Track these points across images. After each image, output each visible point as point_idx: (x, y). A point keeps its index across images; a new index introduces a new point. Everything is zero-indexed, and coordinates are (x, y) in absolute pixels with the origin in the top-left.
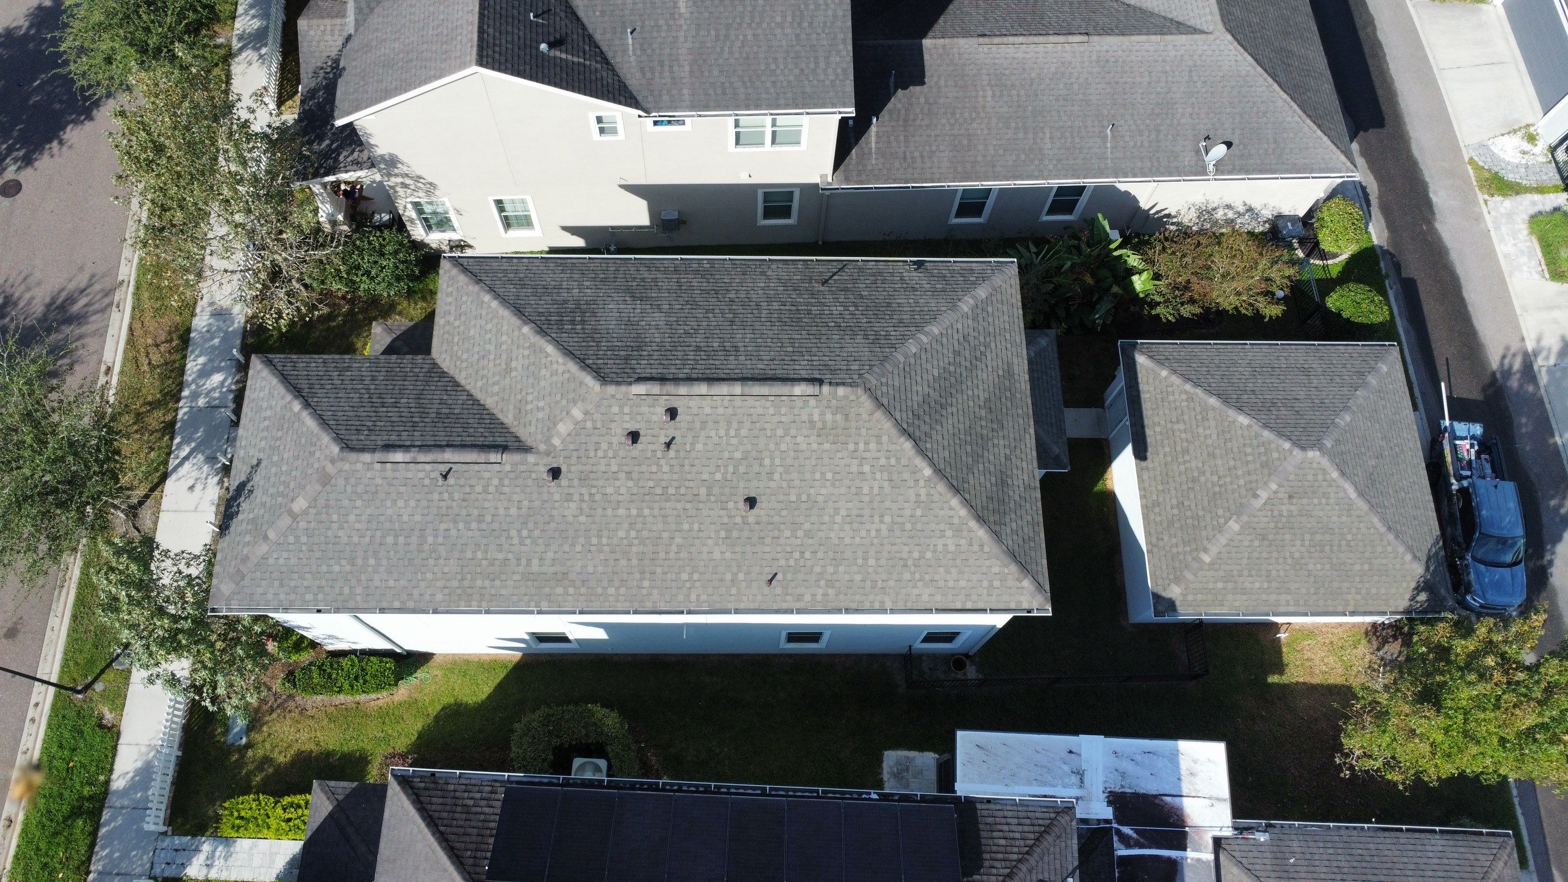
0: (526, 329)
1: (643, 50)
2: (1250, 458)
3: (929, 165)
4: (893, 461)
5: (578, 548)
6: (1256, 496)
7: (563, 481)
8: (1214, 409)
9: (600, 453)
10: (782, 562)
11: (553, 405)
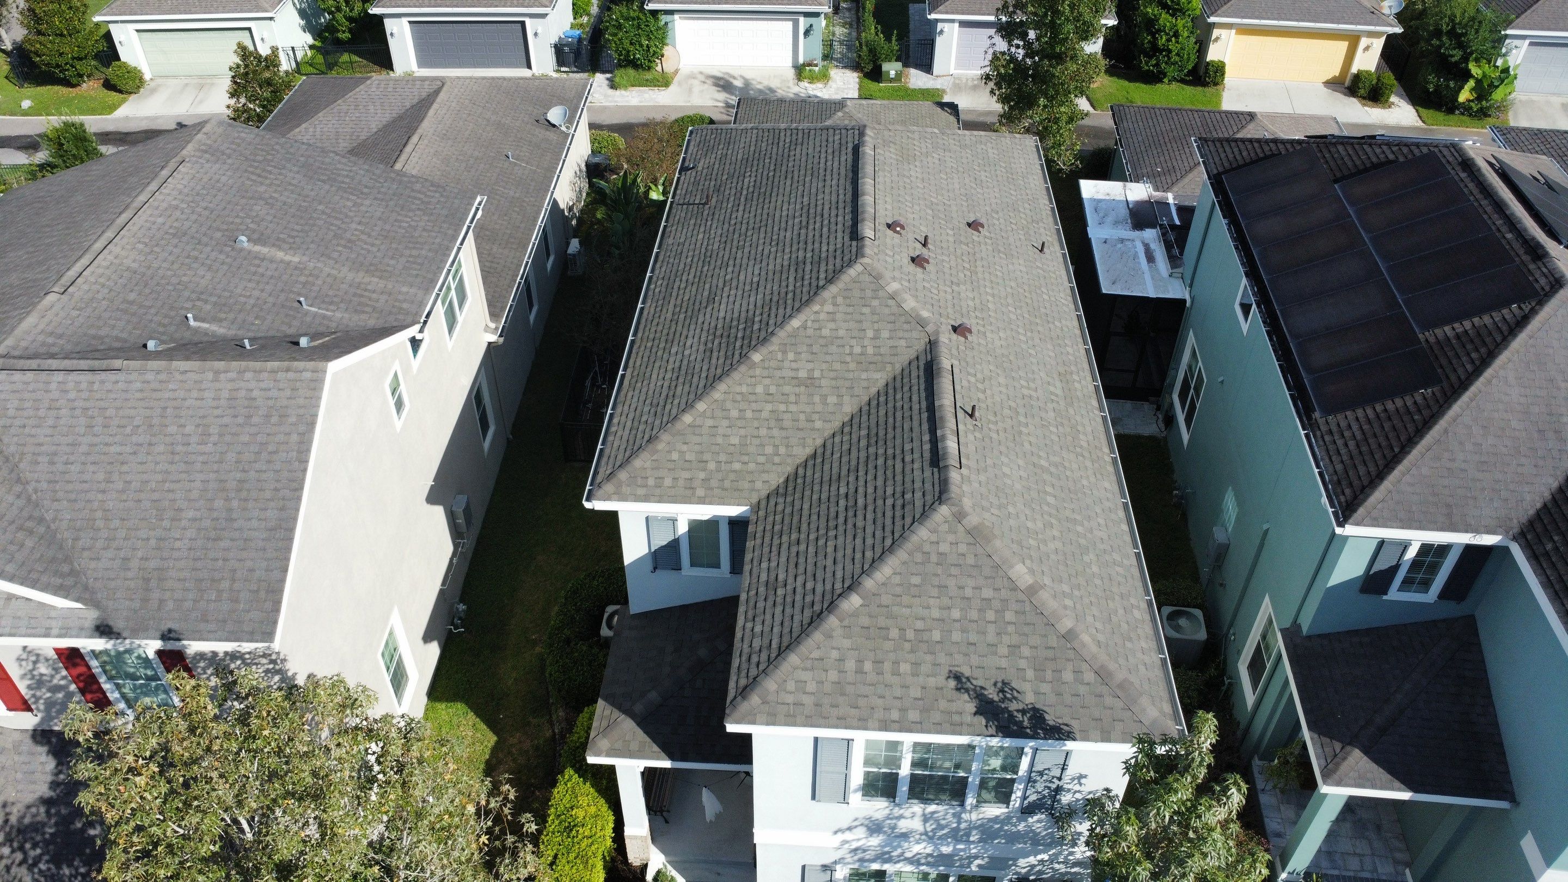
0: (757, 358)
1: (331, 303)
5: (1032, 352)
9: (935, 291)
10: (1022, 236)
11: (876, 318)
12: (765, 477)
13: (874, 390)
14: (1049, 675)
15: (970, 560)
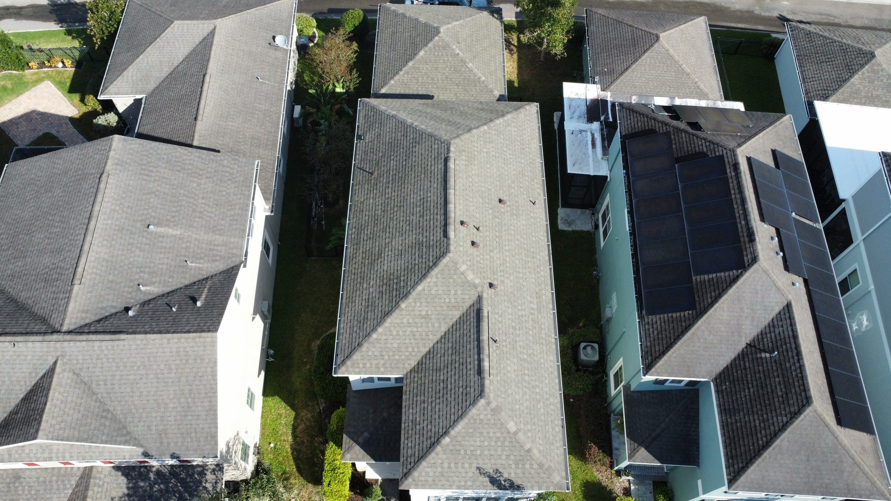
0: (403, 305)
1: (201, 258)
2: (440, 54)
5: (525, 283)
6: (458, 54)
7: (495, 283)
8: (414, 64)
9: (482, 262)
10: (525, 196)
11: (455, 284)
12: (409, 362)
13: (454, 320)
14: (520, 466)
15: (492, 422)
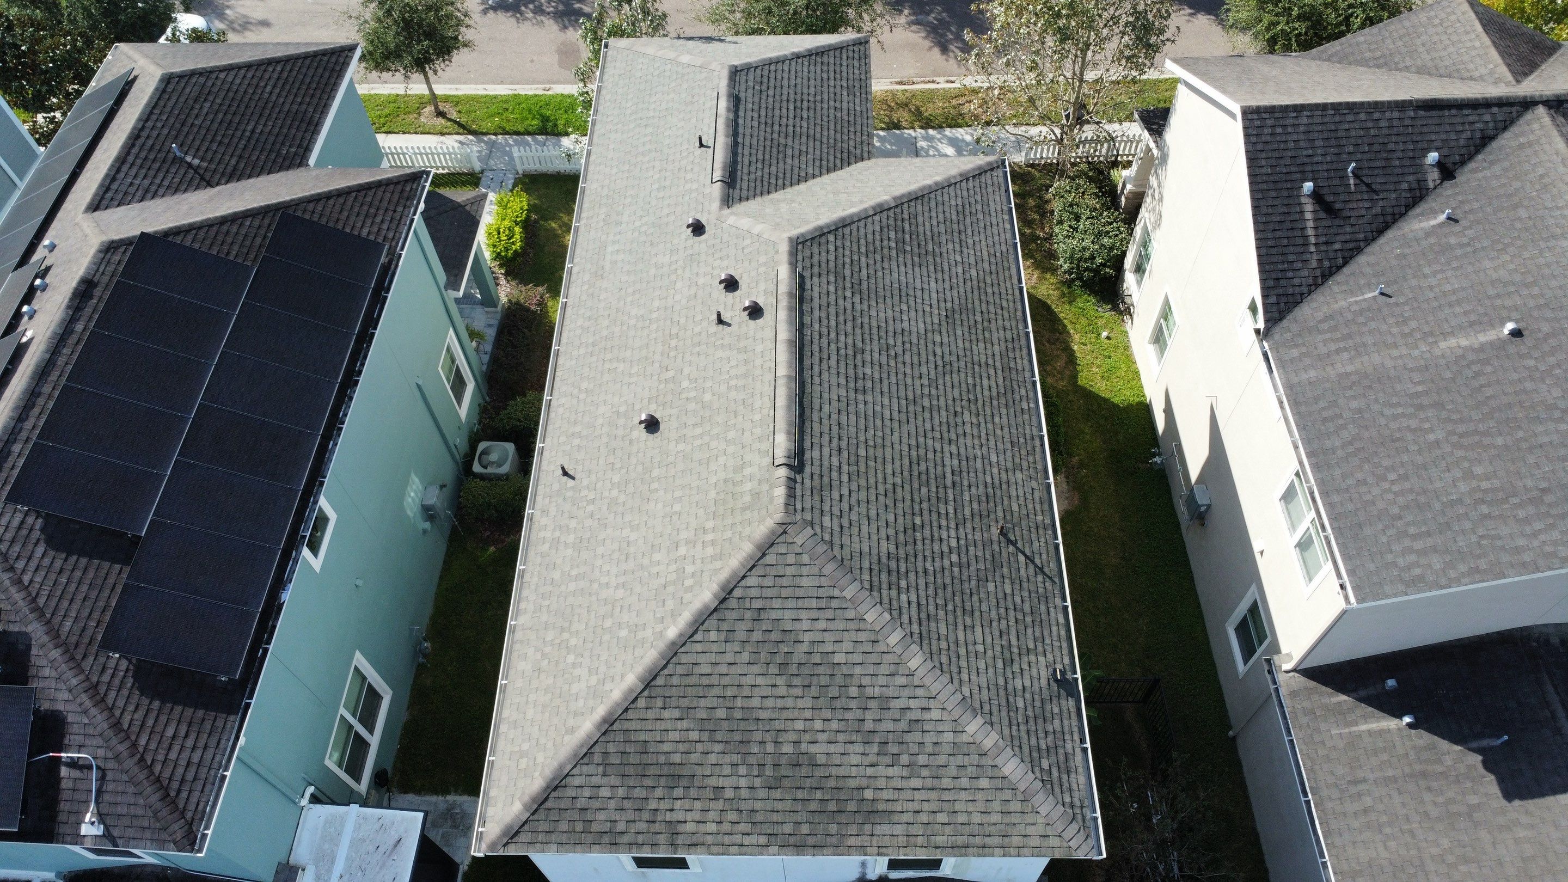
0: (886, 197)
3: (1356, 824)
4: (689, 582)
7: (691, 240)
9: (717, 263)
10: (586, 482)
